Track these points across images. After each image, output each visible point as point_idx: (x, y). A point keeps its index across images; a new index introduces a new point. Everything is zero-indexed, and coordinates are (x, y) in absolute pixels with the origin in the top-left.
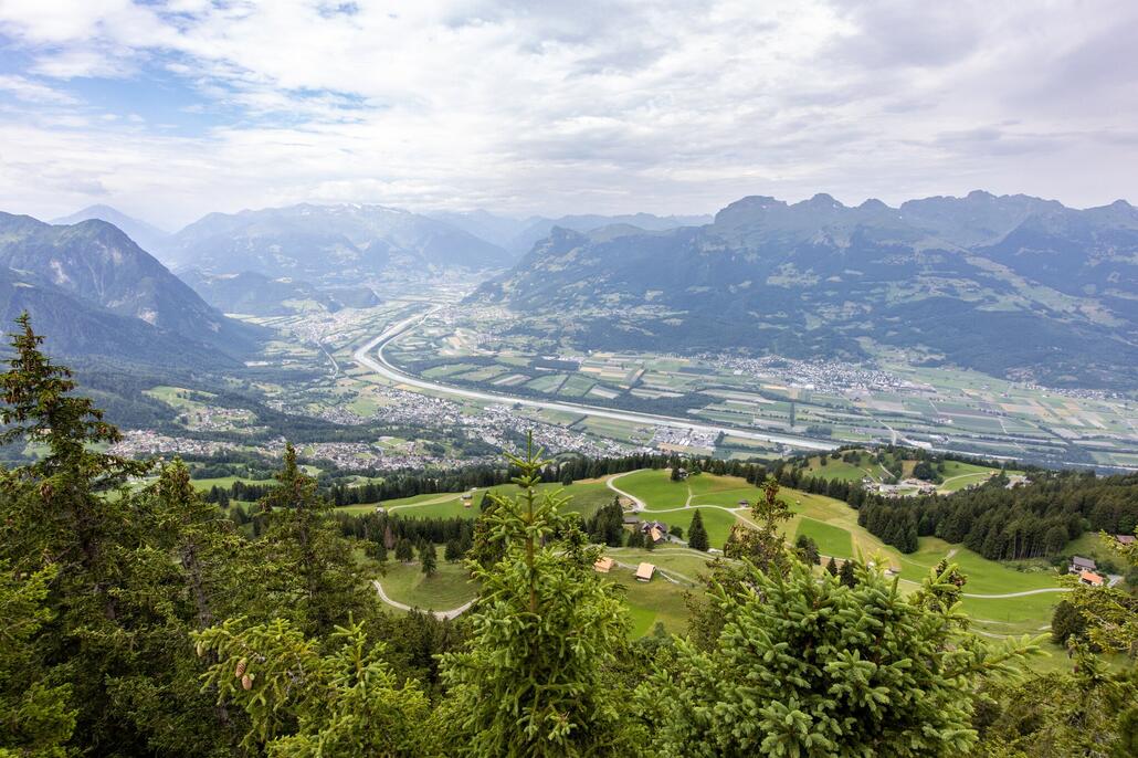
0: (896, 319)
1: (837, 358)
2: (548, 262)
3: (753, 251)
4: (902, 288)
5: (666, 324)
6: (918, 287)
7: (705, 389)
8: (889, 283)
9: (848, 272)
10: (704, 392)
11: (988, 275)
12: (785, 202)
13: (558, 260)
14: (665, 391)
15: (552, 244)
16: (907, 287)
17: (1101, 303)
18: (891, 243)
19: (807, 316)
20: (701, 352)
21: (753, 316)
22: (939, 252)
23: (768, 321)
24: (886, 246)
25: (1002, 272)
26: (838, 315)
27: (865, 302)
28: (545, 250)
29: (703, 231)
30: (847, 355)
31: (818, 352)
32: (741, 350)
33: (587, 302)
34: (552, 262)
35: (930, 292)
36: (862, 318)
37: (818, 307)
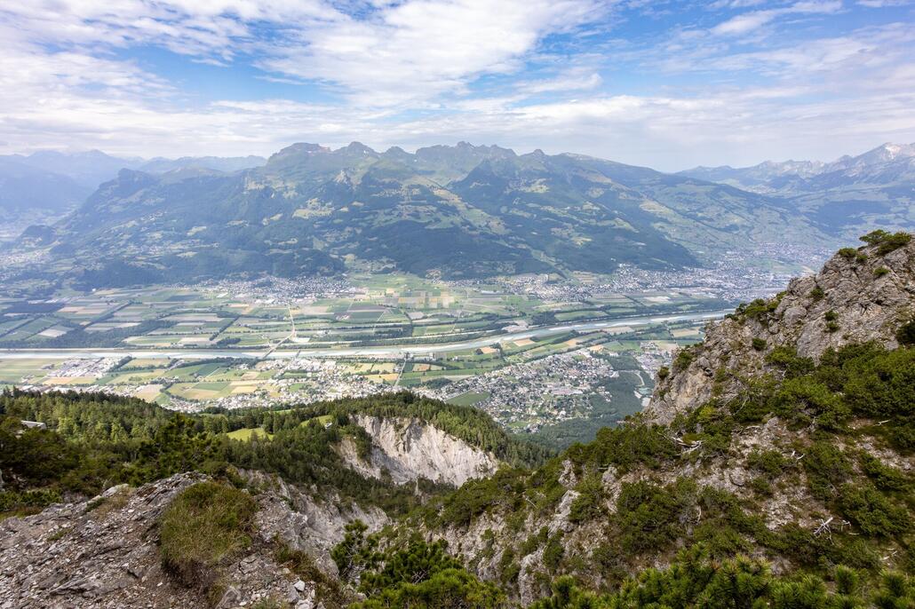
0: (375, 238)
1: (318, 274)
2: (111, 204)
3: (292, 189)
4: (386, 214)
5: (180, 257)
6: (396, 213)
7: (170, 315)
8: (378, 211)
9: (355, 203)
10: (168, 319)
11: (445, 202)
12: (329, 148)
13: (122, 201)
14: (126, 322)
15: (118, 186)
16: (390, 214)
17: (501, 219)
18: (387, 180)
19: (316, 240)
20: (204, 280)
21: (268, 244)
22: (419, 186)
23: (280, 248)
24: (384, 183)
25: (455, 200)
26: (337, 238)
27: (359, 227)
28: (109, 192)
29: (253, 173)
30: (326, 270)
31: (304, 270)
32: (242, 275)
33: (128, 240)
34: (115, 203)
35: (403, 217)
36: (351, 240)
37: (324, 234)
